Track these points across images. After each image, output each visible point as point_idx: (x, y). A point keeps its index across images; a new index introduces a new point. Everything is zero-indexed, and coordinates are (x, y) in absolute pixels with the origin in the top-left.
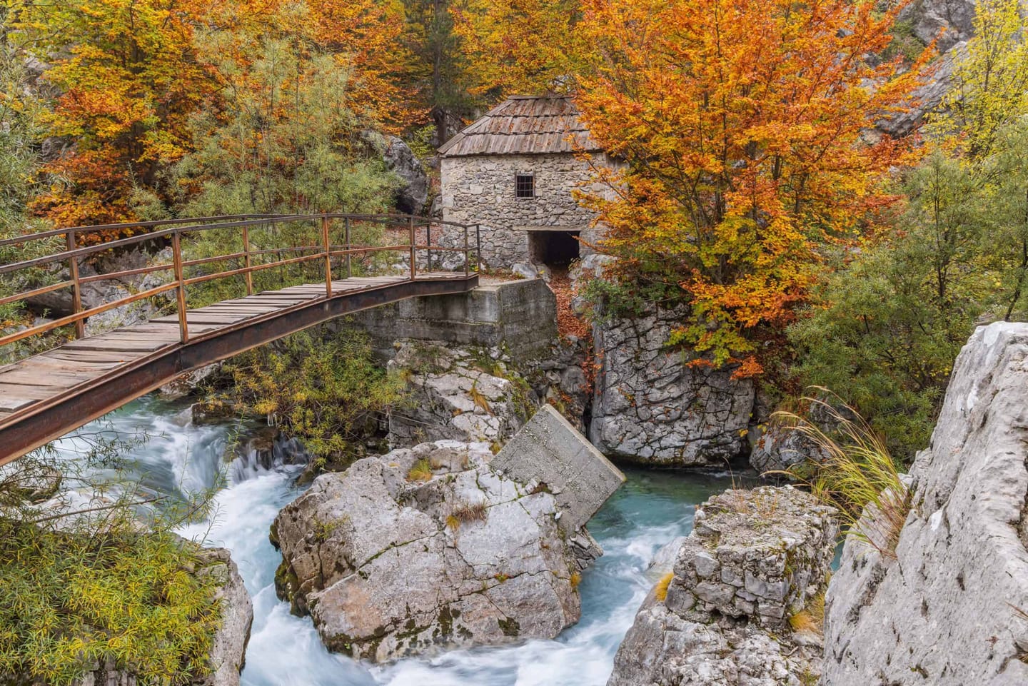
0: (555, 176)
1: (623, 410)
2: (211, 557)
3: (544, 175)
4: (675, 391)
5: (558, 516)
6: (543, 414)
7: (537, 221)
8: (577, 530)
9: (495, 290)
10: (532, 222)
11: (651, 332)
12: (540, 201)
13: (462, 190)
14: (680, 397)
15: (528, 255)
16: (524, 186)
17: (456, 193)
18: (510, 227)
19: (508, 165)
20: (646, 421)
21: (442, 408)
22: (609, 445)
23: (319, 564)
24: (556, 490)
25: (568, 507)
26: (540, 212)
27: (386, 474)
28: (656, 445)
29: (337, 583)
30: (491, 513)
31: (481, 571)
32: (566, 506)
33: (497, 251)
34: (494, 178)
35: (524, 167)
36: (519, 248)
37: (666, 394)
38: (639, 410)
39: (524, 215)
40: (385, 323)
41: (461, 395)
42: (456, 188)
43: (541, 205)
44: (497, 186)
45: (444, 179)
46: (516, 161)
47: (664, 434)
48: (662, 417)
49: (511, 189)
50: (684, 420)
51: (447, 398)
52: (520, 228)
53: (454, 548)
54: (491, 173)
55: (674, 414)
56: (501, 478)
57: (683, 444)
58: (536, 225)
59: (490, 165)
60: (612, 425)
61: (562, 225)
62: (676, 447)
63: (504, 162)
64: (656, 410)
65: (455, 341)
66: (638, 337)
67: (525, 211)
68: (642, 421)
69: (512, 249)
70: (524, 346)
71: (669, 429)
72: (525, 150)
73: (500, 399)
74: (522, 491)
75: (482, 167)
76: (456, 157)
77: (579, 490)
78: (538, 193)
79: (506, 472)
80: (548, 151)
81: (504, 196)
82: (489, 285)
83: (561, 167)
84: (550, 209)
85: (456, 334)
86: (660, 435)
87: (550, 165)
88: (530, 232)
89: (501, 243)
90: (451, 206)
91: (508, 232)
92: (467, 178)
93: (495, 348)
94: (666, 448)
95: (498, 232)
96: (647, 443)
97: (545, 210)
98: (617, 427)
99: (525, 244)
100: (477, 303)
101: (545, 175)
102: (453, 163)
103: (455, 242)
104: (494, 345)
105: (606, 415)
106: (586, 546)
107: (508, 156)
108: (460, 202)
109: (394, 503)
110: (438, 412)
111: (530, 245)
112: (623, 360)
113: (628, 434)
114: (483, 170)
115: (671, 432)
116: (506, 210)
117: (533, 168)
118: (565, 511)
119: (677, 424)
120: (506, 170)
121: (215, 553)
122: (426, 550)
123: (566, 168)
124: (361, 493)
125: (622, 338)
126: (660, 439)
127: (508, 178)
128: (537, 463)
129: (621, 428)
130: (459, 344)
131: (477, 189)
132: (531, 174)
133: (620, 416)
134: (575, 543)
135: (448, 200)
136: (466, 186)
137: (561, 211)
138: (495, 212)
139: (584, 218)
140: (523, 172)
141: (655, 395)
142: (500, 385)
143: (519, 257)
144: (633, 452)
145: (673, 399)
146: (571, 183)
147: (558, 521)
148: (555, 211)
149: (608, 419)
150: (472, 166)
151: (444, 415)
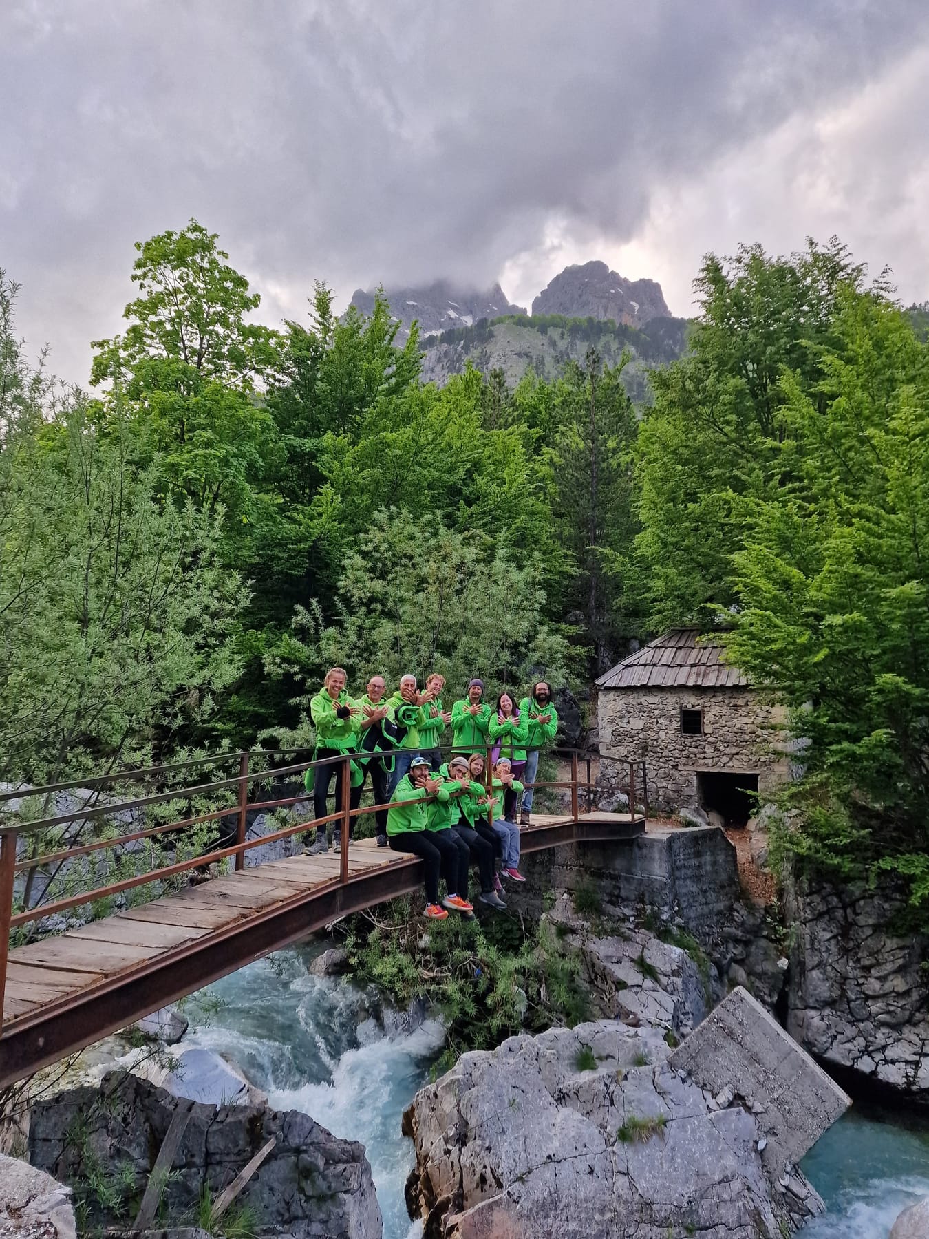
0: (726, 711)
1: (831, 1003)
2: (344, 1151)
3: (713, 711)
4: (898, 984)
5: (761, 1146)
6: (735, 999)
7: (706, 761)
8: (789, 1169)
9: (665, 838)
10: (701, 761)
11: (862, 903)
12: (710, 739)
13: (621, 724)
14: (907, 993)
15: (696, 798)
16: (691, 722)
17: (614, 727)
18: (675, 767)
19: (672, 699)
20: (862, 1021)
21: (604, 980)
22: (815, 1049)
23: (458, 1175)
24: (758, 1107)
25: (775, 1134)
26: (709, 751)
27: (542, 1060)
28: (878, 1057)
29: (480, 1205)
30: (672, 1130)
31: (663, 1214)
32: (772, 1132)
33: (660, 793)
34: (657, 712)
35: (690, 701)
36: (686, 791)
37: (888, 986)
38: (852, 1004)
39: (690, 752)
40: (538, 868)
41: (626, 963)
42: (613, 722)
43: (710, 743)
44: (660, 720)
45: (601, 712)
46: (681, 695)
47: (890, 1041)
48: (882, 1017)
49: (676, 724)
50: (915, 1025)
51: (610, 966)
52: (687, 768)
53: (627, 1174)
54: (653, 706)
55: (902, 1015)
56: (684, 1081)
57: (916, 1058)
58: (705, 764)
59: (653, 699)
60: (816, 1021)
61: (737, 767)
62: (907, 1062)
63: (668, 695)
64: (875, 1007)
65: (618, 896)
66: (844, 908)
67: (692, 749)
68: (858, 1021)
69: (678, 791)
70: (699, 908)
71: (895, 1035)
72: (691, 683)
73: (675, 973)
74: (712, 1103)
75: (643, 700)
76: (615, 689)
77: (789, 1112)
78: (707, 729)
79: (689, 1074)
80: (718, 685)
81: (667, 732)
82: (657, 832)
83: (734, 701)
84: (722, 748)
85: (619, 888)
86: (883, 1043)
87: (720, 699)
88: (699, 774)
89: (665, 784)
90: (608, 741)
91: (673, 772)
92: (627, 712)
93: (666, 908)
94: (893, 1062)
95: (662, 771)
96: (866, 1052)
97: (716, 749)
98: (823, 1025)
99: (692, 787)
100: (645, 851)
101: (716, 710)
102: (612, 695)
103: (613, 781)
104: (666, 904)
105: (807, 1007)
106: (803, 1196)
107: (672, 689)
108: (620, 737)
109: (552, 1100)
110: (599, 982)
111: (698, 787)
112: (828, 935)
113: (839, 1037)
114: (645, 704)
115: (898, 1040)
116: (670, 748)
117: (701, 702)
118: (771, 1139)
119: (906, 1030)
120: (671, 704)
121: (348, 1147)
122: (591, 1172)
123: (739, 703)
124: (512, 1081)
125: (822, 908)
126: (883, 1048)
127: (673, 712)
128: (731, 1066)
129: (829, 1027)
130: (624, 900)
131: (637, 724)
132: (697, 708)
133: (827, 1011)
134: (787, 1188)
135: (605, 734)
136: (625, 720)
137: (735, 750)
138: (658, 749)
139: (763, 759)
140: (689, 706)
141: (873, 986)
142: (673, 956)
143: (687, 801)
144: (849, 1064)
145: (898, 993)
146: (746, 720)
147: (761, 1153)
148: (728, 750)
149: (812, 1013)
150: (632, 699)
151: (606, 987)
